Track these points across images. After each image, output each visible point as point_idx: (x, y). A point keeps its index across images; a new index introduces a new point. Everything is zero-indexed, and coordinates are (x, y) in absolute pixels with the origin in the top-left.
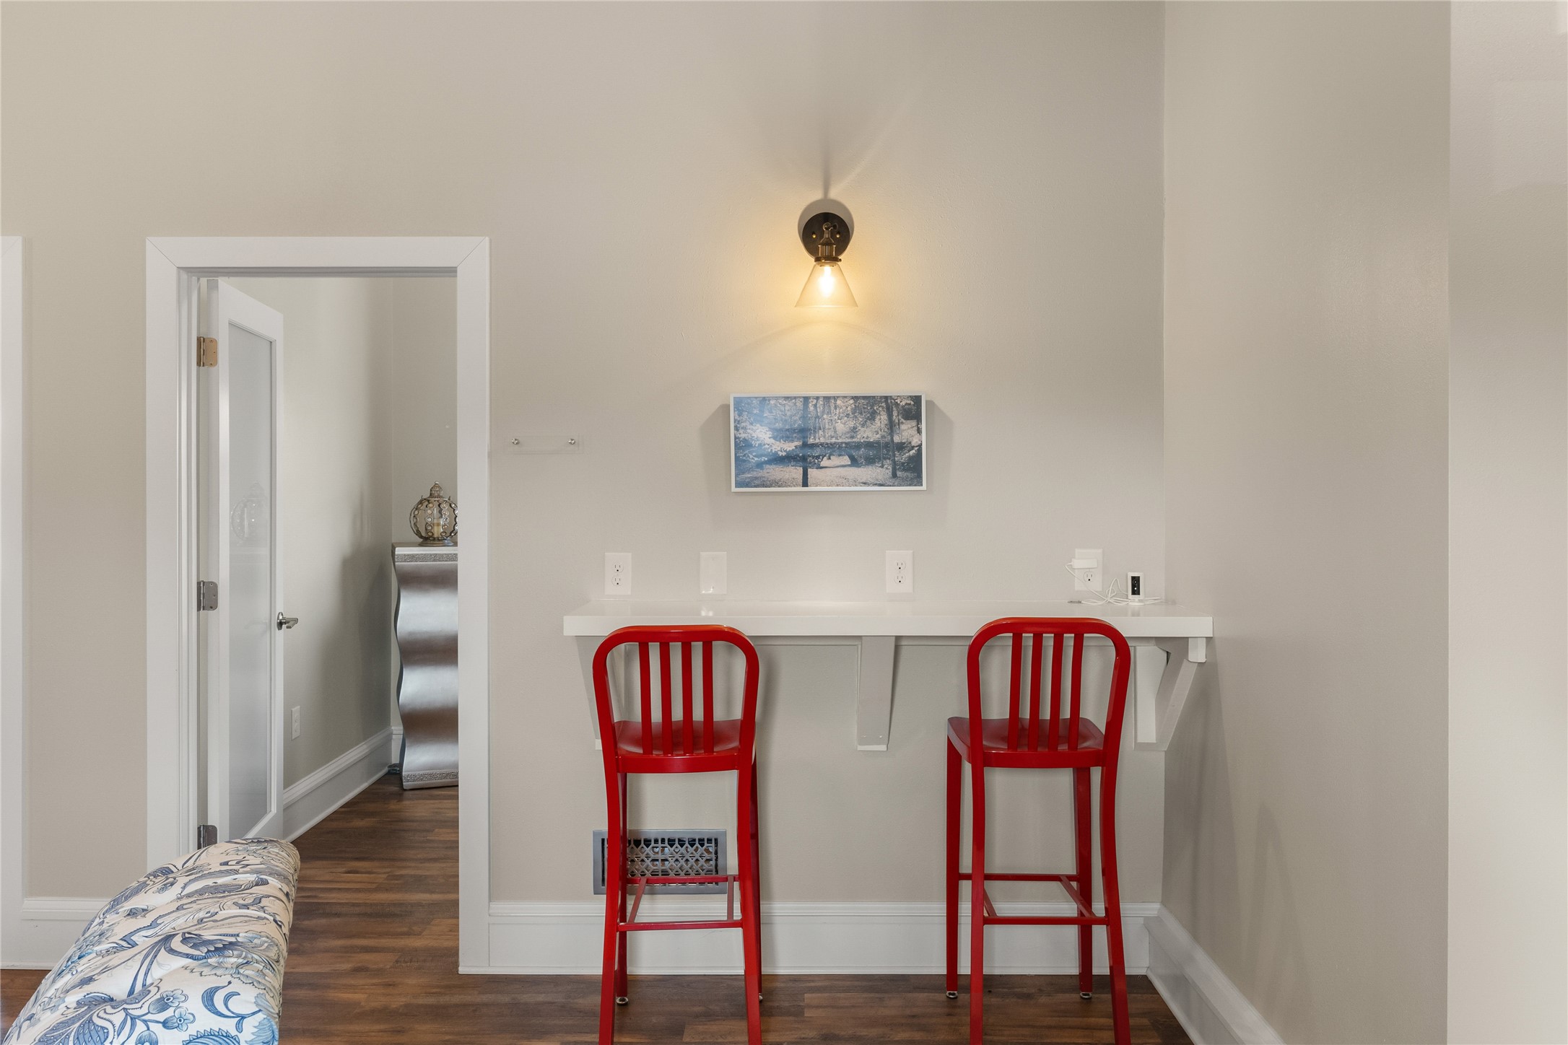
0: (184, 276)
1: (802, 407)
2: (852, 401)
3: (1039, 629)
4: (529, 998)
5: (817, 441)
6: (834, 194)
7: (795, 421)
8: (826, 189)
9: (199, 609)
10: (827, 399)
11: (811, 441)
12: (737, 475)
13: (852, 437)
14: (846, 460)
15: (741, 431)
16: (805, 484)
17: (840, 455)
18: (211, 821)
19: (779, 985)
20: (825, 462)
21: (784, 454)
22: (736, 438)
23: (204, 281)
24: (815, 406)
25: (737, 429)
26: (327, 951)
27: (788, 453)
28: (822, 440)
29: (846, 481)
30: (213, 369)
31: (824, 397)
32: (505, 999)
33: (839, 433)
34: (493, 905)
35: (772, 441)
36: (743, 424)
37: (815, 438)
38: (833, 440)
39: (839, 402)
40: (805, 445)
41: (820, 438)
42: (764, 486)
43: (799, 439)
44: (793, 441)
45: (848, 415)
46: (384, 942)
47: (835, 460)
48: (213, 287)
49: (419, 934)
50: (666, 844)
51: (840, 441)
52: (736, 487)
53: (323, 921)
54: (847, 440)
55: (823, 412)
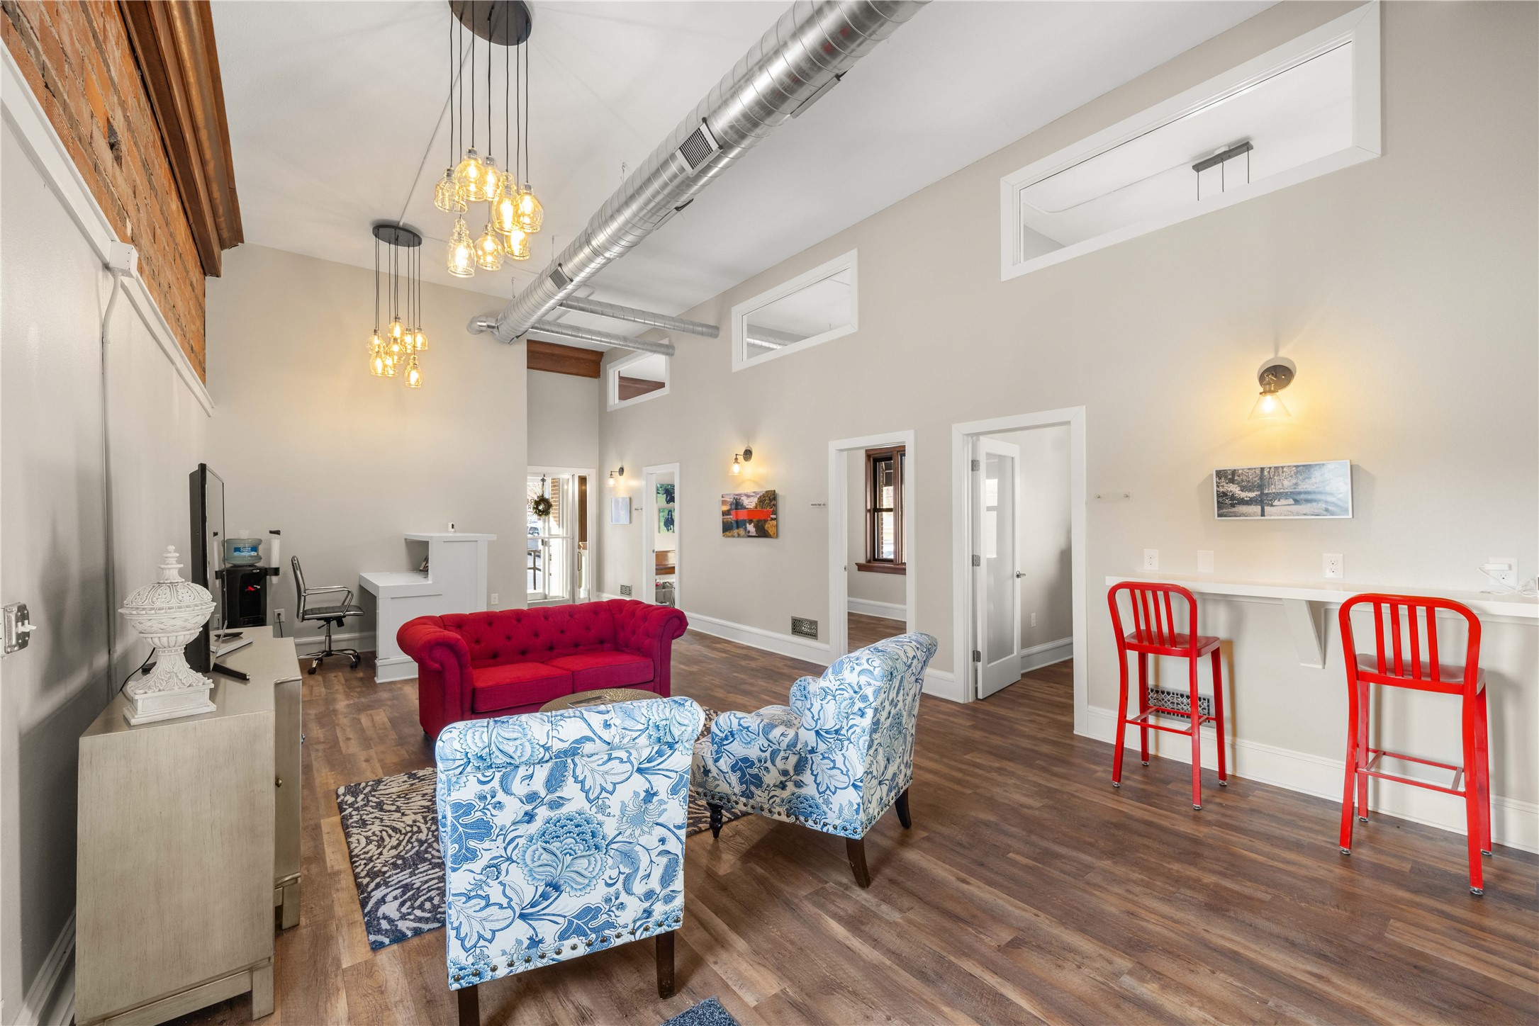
0: (966, 437)
1: (1259, 473)
2: (1294, 468)
3: (1430, 605)
4: (1100, 750)
5: (1270, 491)
6: (1282, 354)
7: (1255, 481)
8: (1276, 352)
9: (973, 565)
10: (1276, 468)
11: (1266, 491)
12: (1218, 511)
13: (1295, 488)
14: (1291, 501)
15: (1220, 487)
16: (1262, 516)
17: (1286, 499)
18: (979, 649)
19: (1241, 782)
20: (1276, 503)
21: (1248, 499)
22: (1217, 491)
23: (974, 438)
24: (1269, 472)
25: (1218, 486)
26: (1023, 711)
27: (1251, 498)
28: (1274, 491)
29: (1292, 513)
30: (978, 472)
31: (1275, 467)
32: (1090, 747)
33: (1286, 486)
34: (1089, 707)
35: (1240, 492)
36: (1222, 484)
37: (1269, 490)
38: (1282, 491)
39: (1285, 469)
40: (1262, 493)
41: (1272, 490)
42: (1235, 516)
43: (1258, 491)
44: (1253, 492)
45: (1292, 476)
46: (1048, 714)
47: (1283, 502)
48: (978, 440)
49: (1066, 715)
50: (1179, 696)
51: (1286, 491)
52: (1218, 517)
53: (1027, 701)
54: (1291, 490)
55: (1274, 475)
